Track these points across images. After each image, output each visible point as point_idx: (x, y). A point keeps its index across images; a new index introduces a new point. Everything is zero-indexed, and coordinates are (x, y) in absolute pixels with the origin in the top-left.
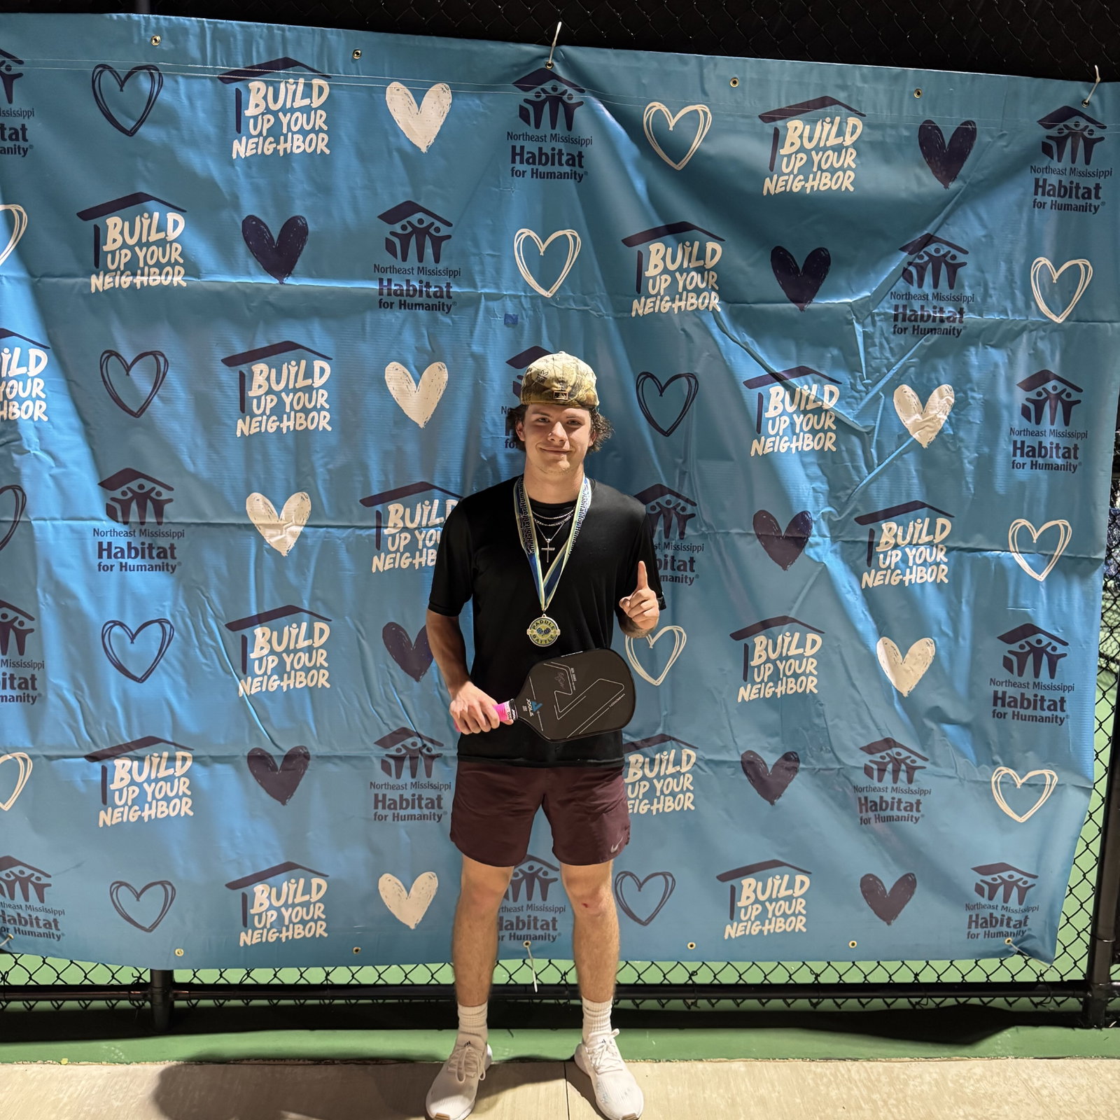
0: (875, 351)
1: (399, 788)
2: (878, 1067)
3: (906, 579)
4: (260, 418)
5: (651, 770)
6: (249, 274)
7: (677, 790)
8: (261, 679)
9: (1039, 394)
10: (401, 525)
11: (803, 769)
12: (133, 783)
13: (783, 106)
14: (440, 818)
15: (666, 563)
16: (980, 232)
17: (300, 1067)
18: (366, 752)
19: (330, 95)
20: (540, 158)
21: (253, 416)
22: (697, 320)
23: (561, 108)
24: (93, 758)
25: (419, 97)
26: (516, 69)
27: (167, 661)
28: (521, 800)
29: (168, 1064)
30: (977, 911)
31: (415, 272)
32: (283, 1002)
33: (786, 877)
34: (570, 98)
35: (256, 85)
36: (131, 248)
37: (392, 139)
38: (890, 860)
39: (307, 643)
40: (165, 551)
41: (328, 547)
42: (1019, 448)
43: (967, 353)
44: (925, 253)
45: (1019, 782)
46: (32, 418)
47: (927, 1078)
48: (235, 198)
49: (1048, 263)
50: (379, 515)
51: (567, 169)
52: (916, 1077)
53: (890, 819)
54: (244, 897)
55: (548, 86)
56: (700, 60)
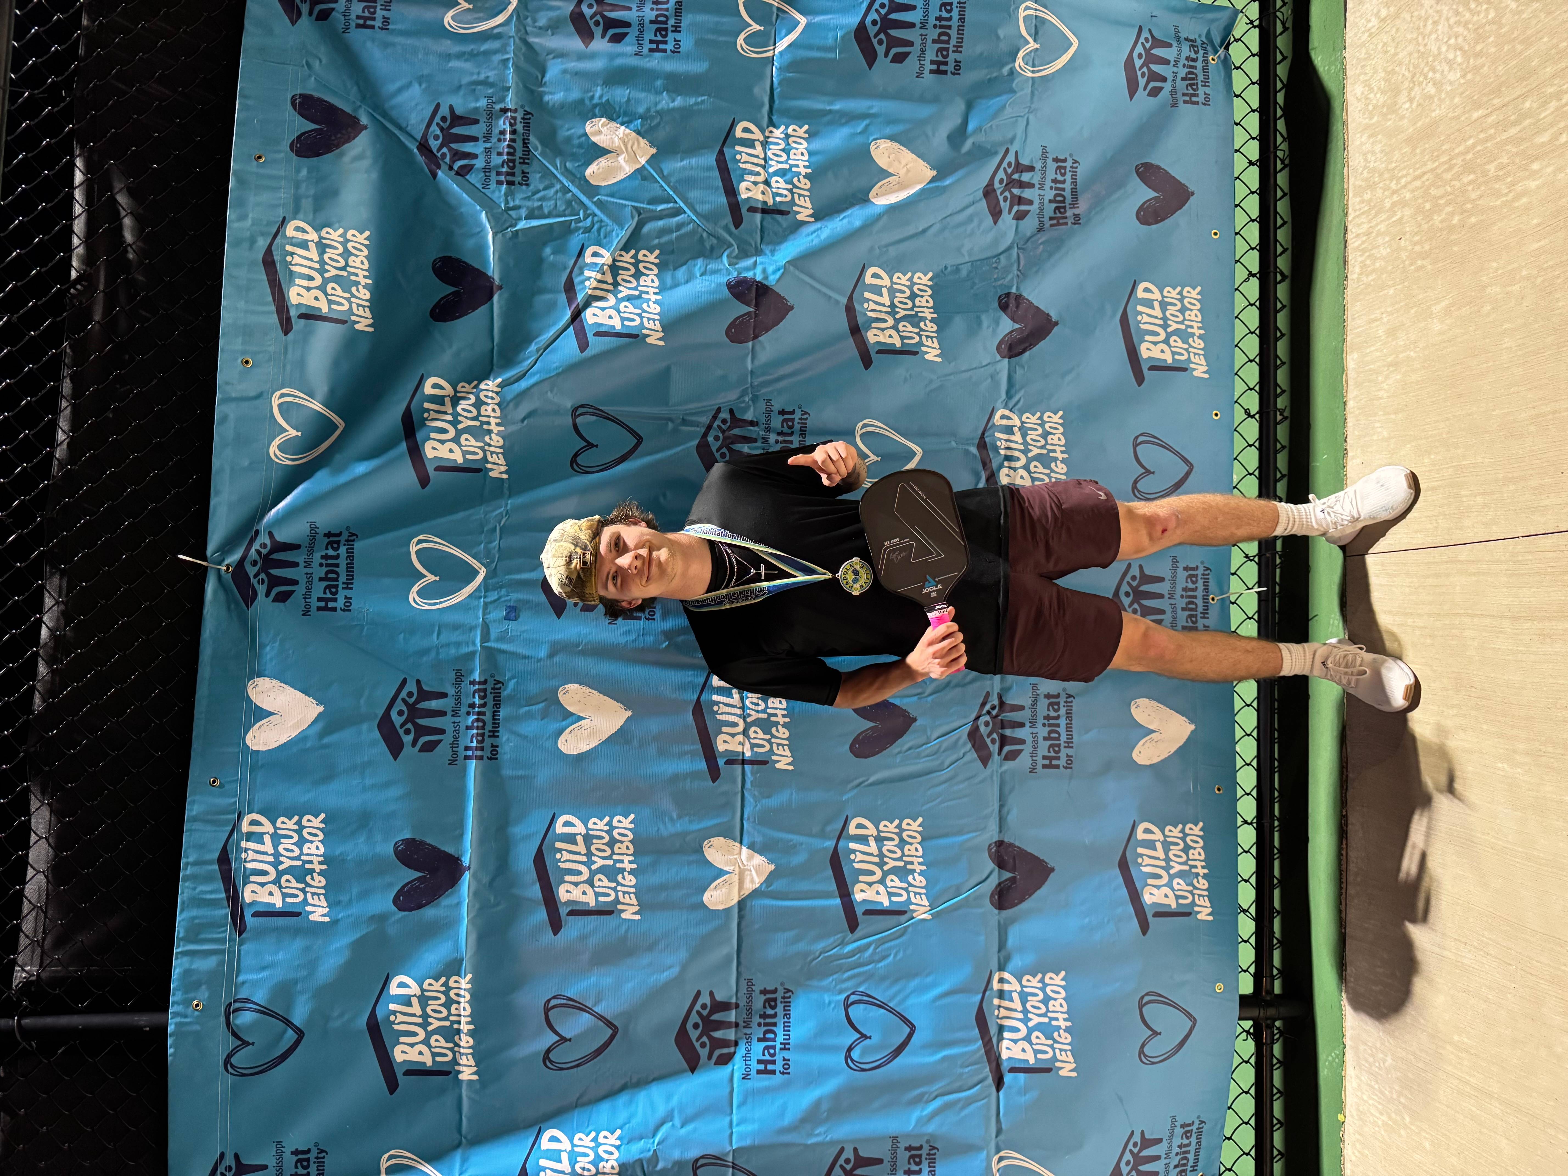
0: (547, 206)
1: (1035, 741)
2: (1353, 202)
3: (804, 171)
4: (620, 894)
5: (1018, 459)
6: (459, 904)
7: (1040, 431)
8: (912, 895)
9: (597, 23)
10: (740, 738)
11: (1018, 288)
12: (1027, 1038)
13: (273, 308)
14: (1070, 696)
15: (785, 442)
16: (416, 90)
17: (1350, 854)
18: (995, 778)
19: (259, 812)
20: (330, 580)
21: (617, 901)
22: (511, 405)
23: (277, 556)
24: (999, 1083)
25: (262, 714)
26: (233, 606)
27: (891, 1000)
28: (1047, 603)
29: (1345, 1002)
30: (1179, 95)
31: (457, 719)
32: (1277, 872)
33: (1140, 308)
34: (264, 546)
35: (247, 895)
36: (429, 1035)
37: (309, 745)
38: (1122, 191)
39: (872, 843)
40: (768, 1001)
41: (765, 819)
42: (657, 46)
43: (551, 104)
44: (439, 150)
45: (1033, 45)
46: (618, 1148)
47: (1368, 147)
48: (372, 918)
49: (451, 13)
50: (730, 762)
51: (343, 550)
52: (1366, 160)
53: (1074, 192)
54: (1157, 915)
55: (251, 571)
56: (224, 401)
